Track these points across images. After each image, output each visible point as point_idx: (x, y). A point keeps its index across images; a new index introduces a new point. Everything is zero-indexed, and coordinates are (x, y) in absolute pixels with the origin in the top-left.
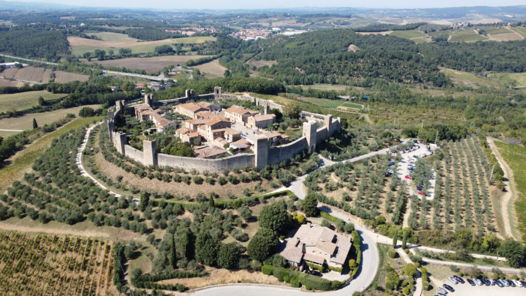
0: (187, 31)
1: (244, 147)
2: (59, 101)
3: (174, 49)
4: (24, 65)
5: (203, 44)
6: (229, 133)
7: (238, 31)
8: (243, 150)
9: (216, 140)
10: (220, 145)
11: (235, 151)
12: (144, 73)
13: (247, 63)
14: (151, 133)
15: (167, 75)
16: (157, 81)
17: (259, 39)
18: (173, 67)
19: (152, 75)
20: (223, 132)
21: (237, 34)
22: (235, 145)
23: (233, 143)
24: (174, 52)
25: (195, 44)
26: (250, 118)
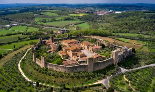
0: (77, 11)
1: (85, 61)
2: (25, 38)
3: (71, 18)
4: (18, 25)
5: (82, 16)
6: (79, 54)
7: (96, 11)
8: (84, 62)
9: (73, 57)
10: (75, 59)
11: (80, 62)
12: (58, 27)
13: (98, 24)
14: (49, 52)
15: (67, 28)
16: (62, 30)
17: (104, 14)
18: (70, 25)
19: (61, 28)
20: (77, 53)
21: (96, 13)
22: (81, 60)
23: (80, 59)
24: (71, 19)
25: (79, 16)
26: (90, 47)
